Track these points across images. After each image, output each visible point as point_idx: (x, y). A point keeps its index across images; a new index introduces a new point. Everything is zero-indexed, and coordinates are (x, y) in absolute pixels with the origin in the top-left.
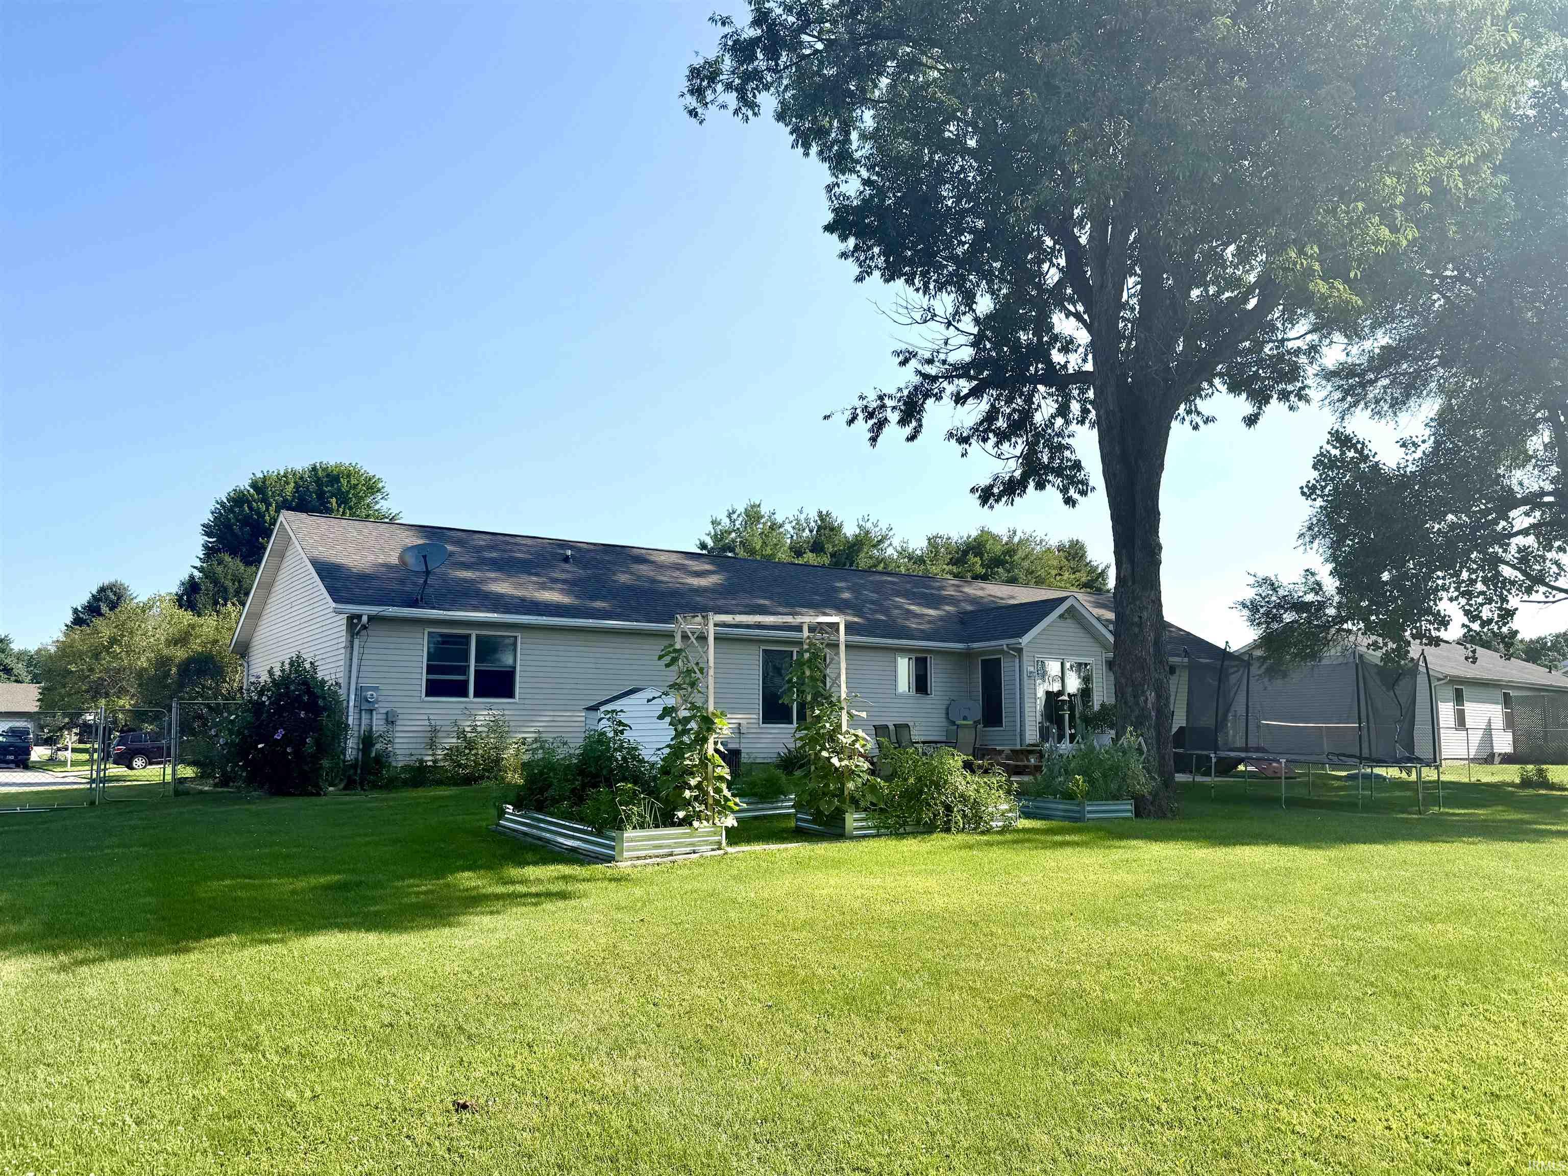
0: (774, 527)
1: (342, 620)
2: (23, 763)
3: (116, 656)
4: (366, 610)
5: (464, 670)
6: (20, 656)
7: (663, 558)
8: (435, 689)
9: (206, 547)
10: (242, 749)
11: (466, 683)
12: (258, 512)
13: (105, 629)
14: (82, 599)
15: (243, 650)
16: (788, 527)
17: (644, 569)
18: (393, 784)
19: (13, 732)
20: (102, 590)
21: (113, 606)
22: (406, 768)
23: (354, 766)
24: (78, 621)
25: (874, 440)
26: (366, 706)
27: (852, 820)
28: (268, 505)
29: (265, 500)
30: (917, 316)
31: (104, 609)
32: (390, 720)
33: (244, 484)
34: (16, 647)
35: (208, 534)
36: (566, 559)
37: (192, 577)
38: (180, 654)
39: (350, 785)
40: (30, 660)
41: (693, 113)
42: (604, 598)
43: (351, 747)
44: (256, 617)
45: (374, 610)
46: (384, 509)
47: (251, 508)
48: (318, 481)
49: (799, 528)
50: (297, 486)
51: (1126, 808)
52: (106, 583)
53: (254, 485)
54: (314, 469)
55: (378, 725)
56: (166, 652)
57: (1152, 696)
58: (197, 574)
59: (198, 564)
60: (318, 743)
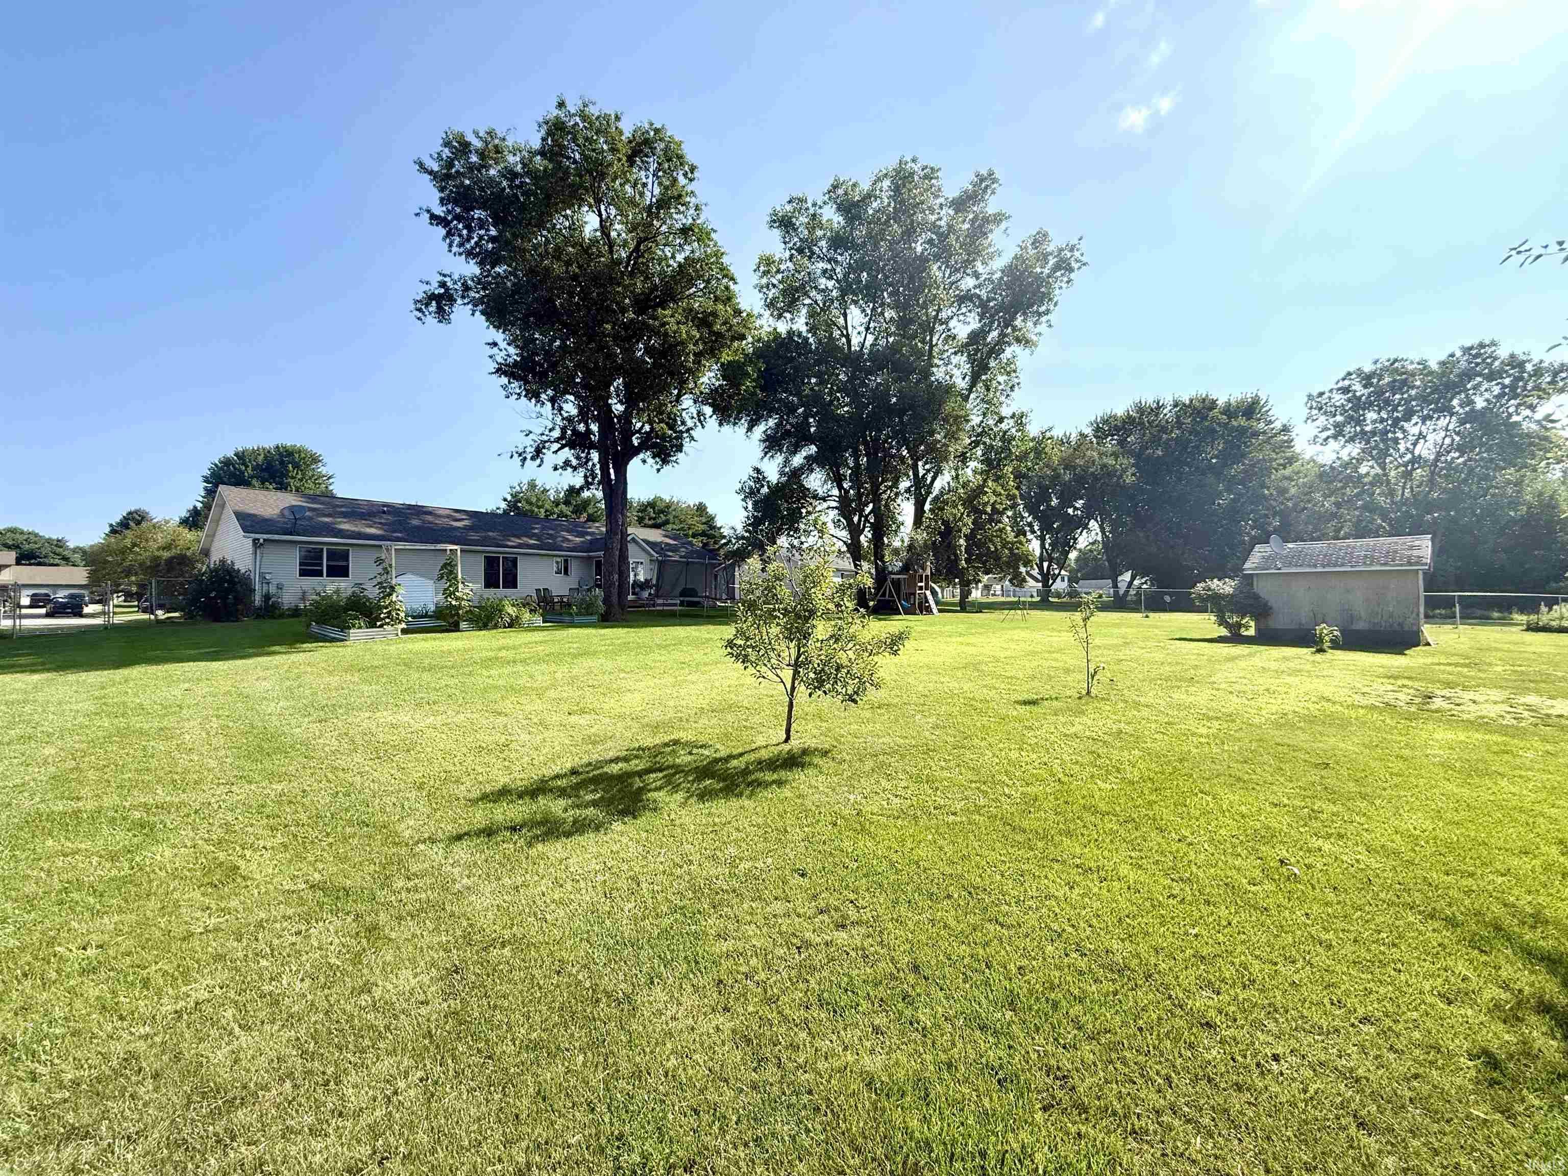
0: (545, 491)
1: (250, 541)
2: (80, 615)
3: (138, 554)
4: (262, 537)
5: (321, 565)
6: (75, 550)
7: (441, 512)
8: (303, 573)
9: (206, 489)
10: (194, 601)
11: (322, 571)
12: (240, 470)
13: (129, 538)
14: (116, 519)
15: (206, 553)
16: (552, 491)
17: (429, 518)
18: (282, 616)
19: (72, 596)
20: (130, 513)
21: (138, 523)
22: (289, 609)
23: (260, 608)
24: (114, 531)
25: (523, 466)
26: (265, 581)
27: (463, 625)
28: (247, 467)
29: (244, 464)
30: (534, 415)
31: (132, 524)
32: (280, 587)
33: (230, 454)
34: (71, 545)
35: (206, 481)
36: (384, 512)
37: (195, 507)
38: (166, 555)
39: (258, 617)
40: (83, 551)
41: (419, 319)
42: (401, 532)
43: (258, 600)
44: (212, 536)
45: (265, 536)
46: (324, 472)
47: (235, 468)
48: (281, 454)
49: (559, 493)
50: (266, 457)
51: (595, 618)
52: (133, 509)
53: (236, 455)
54: (277, 447)
55: (273, 590)
56: (157, 553)
57: (616, 576)
58: (199, 505)
59: (201, 499)
60: (235, 598)
